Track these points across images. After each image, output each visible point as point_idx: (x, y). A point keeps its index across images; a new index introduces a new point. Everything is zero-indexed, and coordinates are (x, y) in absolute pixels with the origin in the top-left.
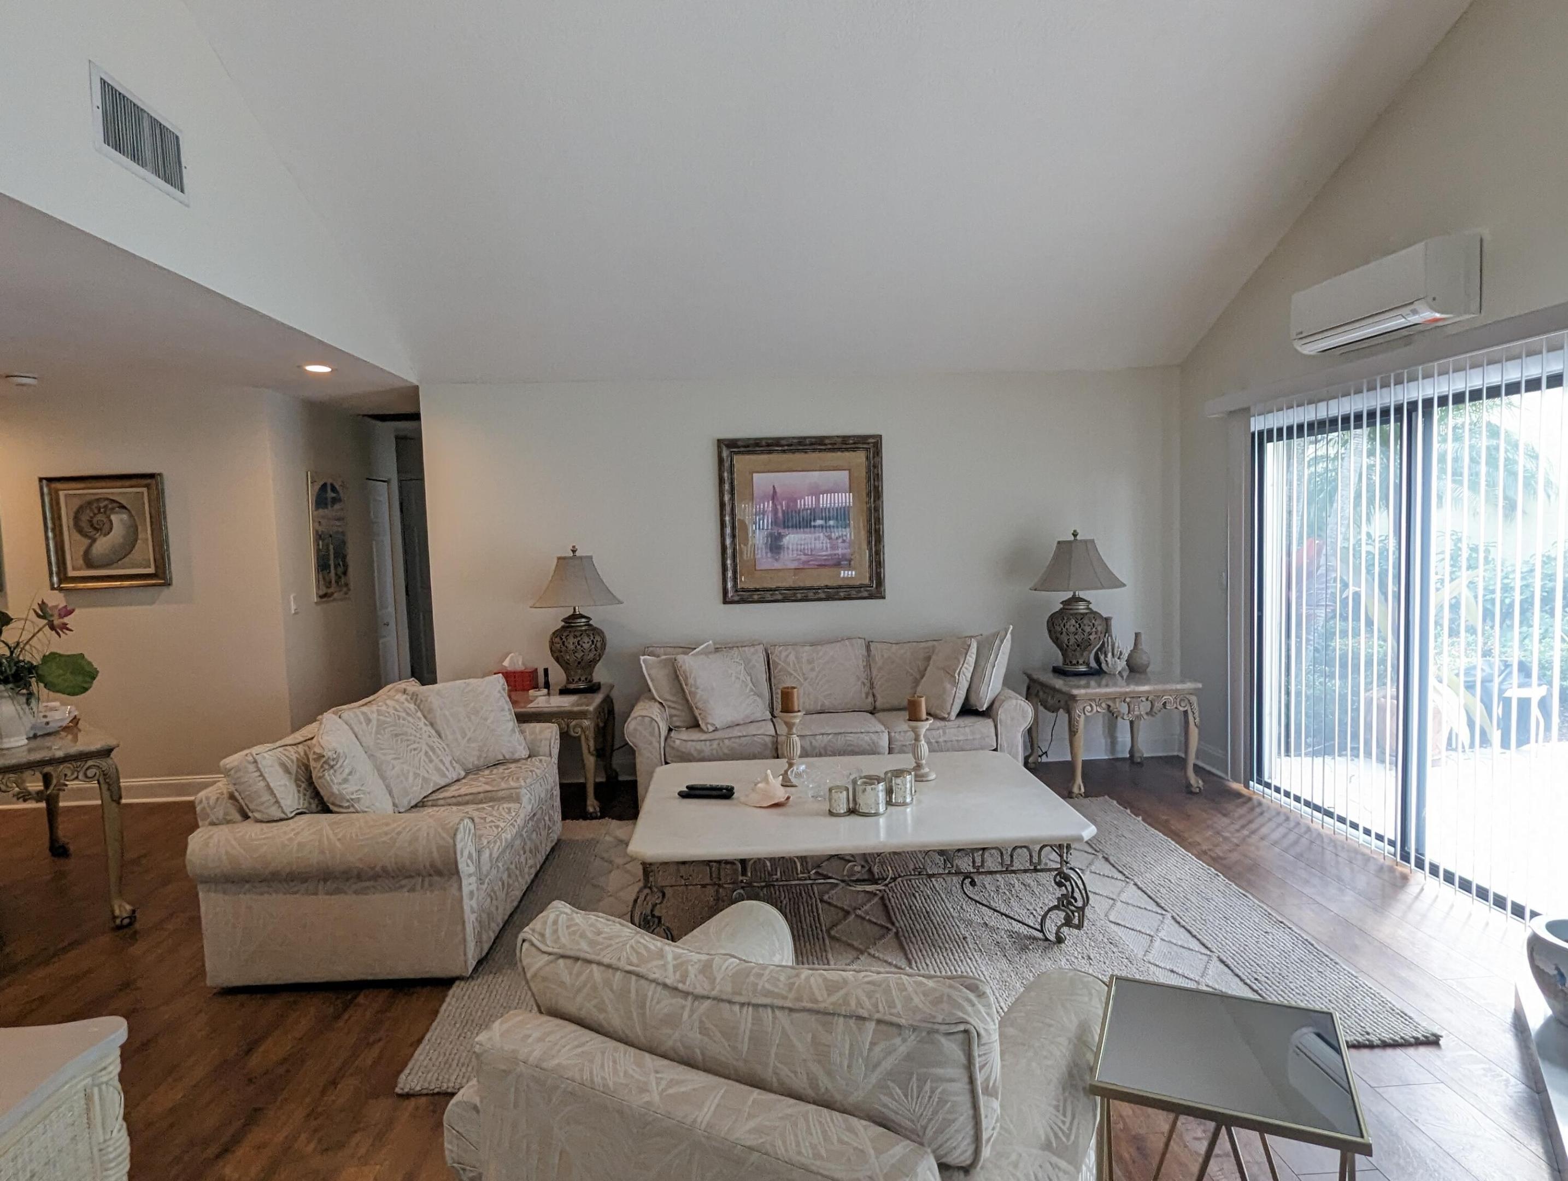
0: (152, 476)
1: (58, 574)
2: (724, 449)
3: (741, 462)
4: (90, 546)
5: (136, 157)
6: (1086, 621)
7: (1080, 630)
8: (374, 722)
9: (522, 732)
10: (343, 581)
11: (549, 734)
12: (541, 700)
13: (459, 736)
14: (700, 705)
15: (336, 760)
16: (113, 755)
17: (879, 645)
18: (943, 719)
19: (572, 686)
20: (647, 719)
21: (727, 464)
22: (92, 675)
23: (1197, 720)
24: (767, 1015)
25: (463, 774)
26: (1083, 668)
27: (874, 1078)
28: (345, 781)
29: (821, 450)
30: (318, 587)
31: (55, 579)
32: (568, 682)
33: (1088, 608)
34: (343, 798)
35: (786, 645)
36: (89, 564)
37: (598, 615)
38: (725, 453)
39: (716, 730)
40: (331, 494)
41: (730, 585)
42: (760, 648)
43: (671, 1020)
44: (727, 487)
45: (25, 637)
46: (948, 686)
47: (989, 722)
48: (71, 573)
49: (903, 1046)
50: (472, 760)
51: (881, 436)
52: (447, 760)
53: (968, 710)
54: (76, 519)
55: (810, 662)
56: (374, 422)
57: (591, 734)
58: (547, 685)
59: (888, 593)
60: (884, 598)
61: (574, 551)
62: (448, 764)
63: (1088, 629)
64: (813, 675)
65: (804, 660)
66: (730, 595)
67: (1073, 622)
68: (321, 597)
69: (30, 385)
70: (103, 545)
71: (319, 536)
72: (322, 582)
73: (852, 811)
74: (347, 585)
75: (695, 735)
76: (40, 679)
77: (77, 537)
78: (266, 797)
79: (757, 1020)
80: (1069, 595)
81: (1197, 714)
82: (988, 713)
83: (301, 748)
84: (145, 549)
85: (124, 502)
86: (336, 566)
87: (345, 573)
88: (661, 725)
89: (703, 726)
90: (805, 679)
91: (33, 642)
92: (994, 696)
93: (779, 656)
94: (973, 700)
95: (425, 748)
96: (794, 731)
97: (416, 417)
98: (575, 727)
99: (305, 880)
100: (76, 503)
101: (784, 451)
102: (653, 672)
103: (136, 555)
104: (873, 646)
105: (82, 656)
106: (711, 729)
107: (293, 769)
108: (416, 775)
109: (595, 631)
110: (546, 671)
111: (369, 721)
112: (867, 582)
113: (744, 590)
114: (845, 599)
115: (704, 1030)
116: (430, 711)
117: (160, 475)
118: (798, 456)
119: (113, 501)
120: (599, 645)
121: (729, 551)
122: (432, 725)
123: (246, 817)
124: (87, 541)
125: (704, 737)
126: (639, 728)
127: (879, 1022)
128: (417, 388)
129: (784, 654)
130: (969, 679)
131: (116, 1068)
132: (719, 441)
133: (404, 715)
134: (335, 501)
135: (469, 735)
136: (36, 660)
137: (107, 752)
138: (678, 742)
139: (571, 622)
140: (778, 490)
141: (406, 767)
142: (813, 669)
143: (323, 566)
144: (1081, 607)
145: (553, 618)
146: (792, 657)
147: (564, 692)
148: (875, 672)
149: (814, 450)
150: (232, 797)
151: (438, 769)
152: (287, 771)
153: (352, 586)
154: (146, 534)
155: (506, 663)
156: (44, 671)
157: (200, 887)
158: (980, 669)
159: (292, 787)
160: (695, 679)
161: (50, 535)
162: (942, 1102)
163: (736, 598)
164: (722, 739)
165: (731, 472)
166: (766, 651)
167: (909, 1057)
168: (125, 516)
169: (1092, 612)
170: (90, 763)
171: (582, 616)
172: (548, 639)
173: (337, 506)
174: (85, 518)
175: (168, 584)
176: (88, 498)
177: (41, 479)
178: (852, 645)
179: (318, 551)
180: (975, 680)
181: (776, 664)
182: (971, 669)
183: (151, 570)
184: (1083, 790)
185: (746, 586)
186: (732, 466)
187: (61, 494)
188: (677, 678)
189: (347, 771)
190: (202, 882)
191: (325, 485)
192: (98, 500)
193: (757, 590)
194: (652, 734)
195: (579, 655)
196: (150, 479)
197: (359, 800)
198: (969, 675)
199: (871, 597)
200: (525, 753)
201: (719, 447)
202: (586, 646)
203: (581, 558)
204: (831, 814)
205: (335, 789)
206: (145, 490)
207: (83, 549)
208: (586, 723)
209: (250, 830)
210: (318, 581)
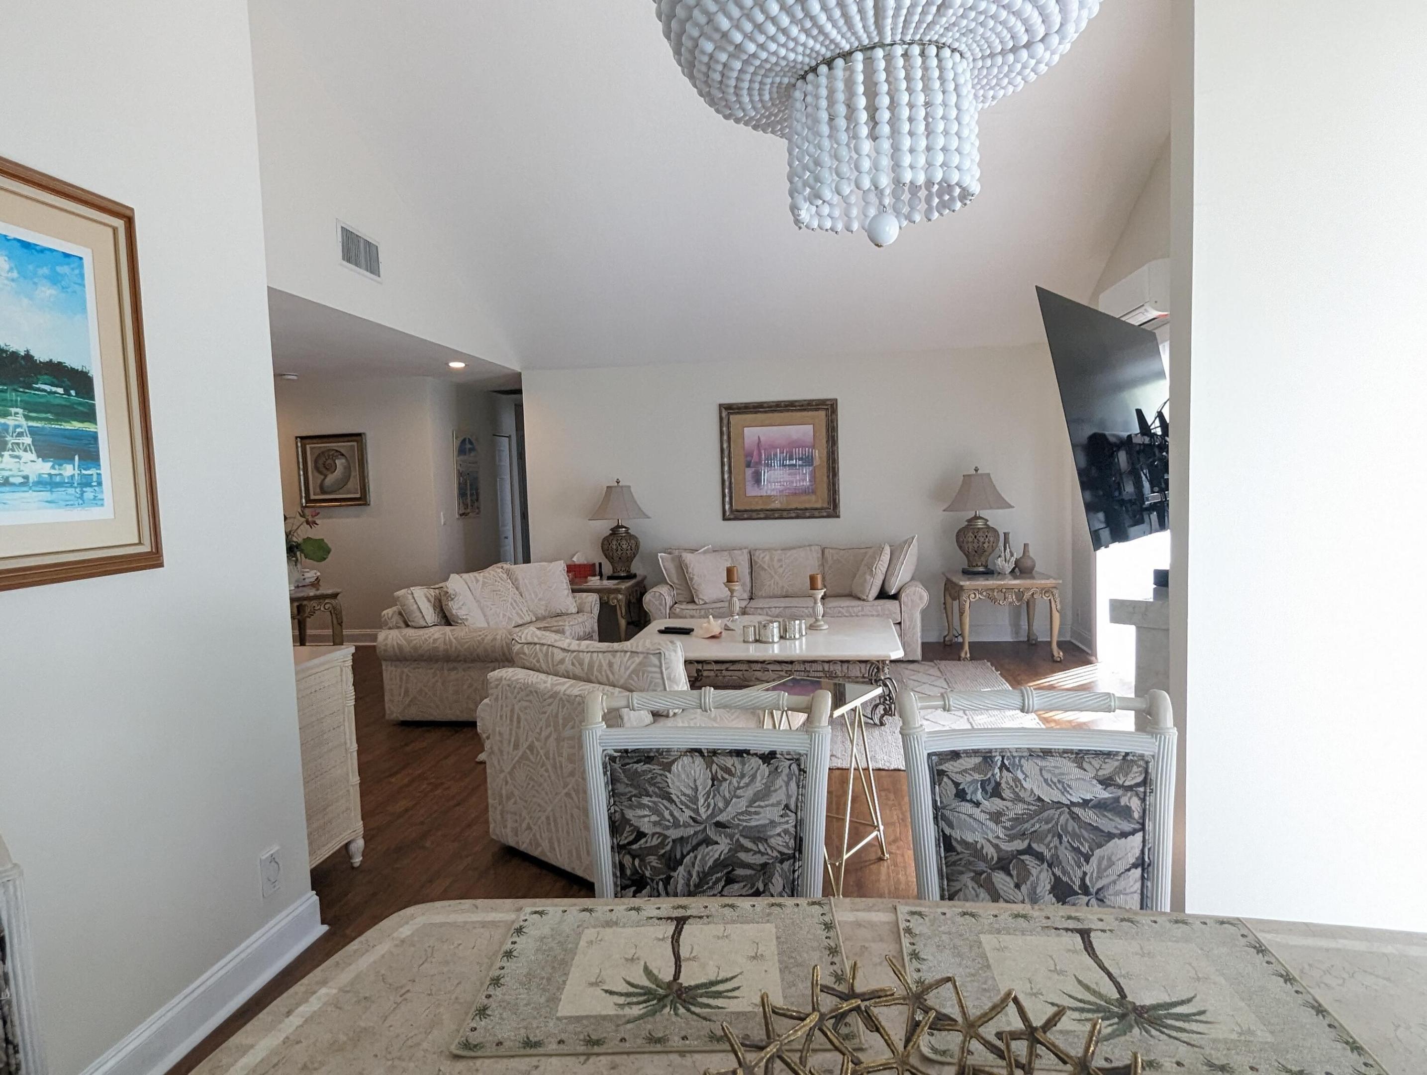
0: (359, 435)
1: (306, 497)
2: (723, 410)
3: (734, 419)
4: (324, 479)
5: (357, 264)
6: (981, 534)
7: (976, 541)
8: (481, 582)
9: (574, 597)
10: (476, 504)
11: (592, 600)
12: (594, 581)
13: (533, 596)
14: (695, 587)
15: (455, 595)
16: (339, 597)
17: (831, 551)
18: (864, 600)
19: (616, 574)
20: (657, 594)
21: (725, 421)
22: (328, 551)
23: (1059, 607)
24: (595, 655)
25: (534, 619)
26: (981, 569)
27: (628, 672)
28: (460, 608)
29: (792, 411)
30: (459, 509)
31: (304, 501)
32: (614, 572)
33: (986, 524)
34: (458, 617)
35: (764, 550)
36: (323, 492)
37: (635, 526)
38: (724, 414)
39: (705, 603)
40: (468, 446)
41: (727, 507)
42: (745, 551)
43: (562, 661)
44: (725, 437)
45: (295, 528)
46: (868, 577)
47: (897, 602)
48: (312, 497)
49: (637, 660)
50: (541, 612)
51: (836, 400)
52: (524, 610)
53: (883, 595)
54: (316, 462)
55: (780, 560)
56: (499, 395)
57: (623, 604)
58: (601, 575)
59: (841, 514)
60: (838, 517)
61: (618, 483)
62: (525, 611)
63: (982, 540)
64: (781, 570)
65: (776, 559)
66: (728, 514)
67: (971, 534)
68: (461, 515)
69: (293, 380)
70: (331, 479)
71: (460, 474)
72: (461, 505)
73: (756, 641)
74: (478, 508)
75: (690, 606)
76: (302, 551)
77: (317, 474)
78: (418, 614)
79: (591, 656)
80: (971, 514)
81: (1058, 603)
82: (895, 597)
83: (437, 591)
84: (354, 483)
85: (343, 451)
86: (471, 495)
87: (477, 500)
88: (667, 598)
89: (696, 600)
90: (775, 573)
91: (299, 531)
92: (901, 584)
93: (759, 556)
94: (887, 588)
95: (510, 600)
96: (735, 594)
97: (519, 392)
98: (613, 599)
99: (437, 661)
100: (317, 452)
101: (766, 412)
102: (666, 564)
103: (350, 485)
104: (826, 551)
105: (323, 540)
106: (701, 603)
107: (433, 600)
108: (504, 615)
109: (630, 536)
110: (600, 564)
111: (477, 581)
112: (825, 505)
113: (737, 511)
114: (809, 517)
115: (573, 664)
116: (516, 580)
117: (364, 434)
118: (776, 415)
119: (337, 451)
120: (633, 546)
121: (727, 483)
122: (517, 589)
123: (407, 626)
124: (322, 477)
125: (695, 607)
126: (653, 600)
127: (632, 652)
128: (520, 374)
129: (762, 556)
130: (884, 572)
131: (350, 663)
132: (720, 405)
133: (498, 579)
134: (471, 450)
135: (540, 596)
136: (300, 540)
137: (335, 596)
138: (678, 610)
139: (615, 531)
140: (762, 439)
141: (498, 610)
142: (781, 566)
143: (462, 494)
144: (980, 523)
145: (603, 527)
146: (767, 558)
147: (609, 578)
148: (826, 569)
149: (788, 411)
150: (400, 614)
151: (518, 614)
152: (429, 601)
153: (482, 508)
154: (355, 473)
155: (575, 559)
156: (303, 547)
157: (384, 664)
158: (892, 566)
159: (431, 610)
160: (693, 569)
161: (302, 473)
162: (651, 682)
163: (732, 517)
164: (708, 609)
165: (729, 428)
166: (750, 553)
167: (640, 664)
168: (344, 461)
169: (988, 527)
170: (327, 601)
171: (623, 527)
172: (601, 541)
173: (472, 454)
174: (321, 462)
175: (366, 504)
176: (323, 449)
177: (297, 437)
178: (811, 550)
179: (459, 484)
180: (889, 573)
181: (756, 563)
182: (886, 566)
183: (358, 496)
184: (968, 655)
185: (739, 508)
186: (729, 423)
187: (308, 447)
188: (682, 568)
189: (461, 603)
190: (385, 660)
191: (464, 440)
192: (329, 450)
193: (746, 511)
194: (661, 604)
195: (619, 553)
196: (358, 437)
197: (467, 619)
198: (884, 570)
199: (828, 516)
200: (574, 610)
201: (720, 410)
202: (624, 546)
203: (622, 487)
204: (744, 642)
205: (454, 612)
206: (355, 444)
207: (319, 482)
208: (620, 597)
209: (410, 632)
210: (459, 504)
